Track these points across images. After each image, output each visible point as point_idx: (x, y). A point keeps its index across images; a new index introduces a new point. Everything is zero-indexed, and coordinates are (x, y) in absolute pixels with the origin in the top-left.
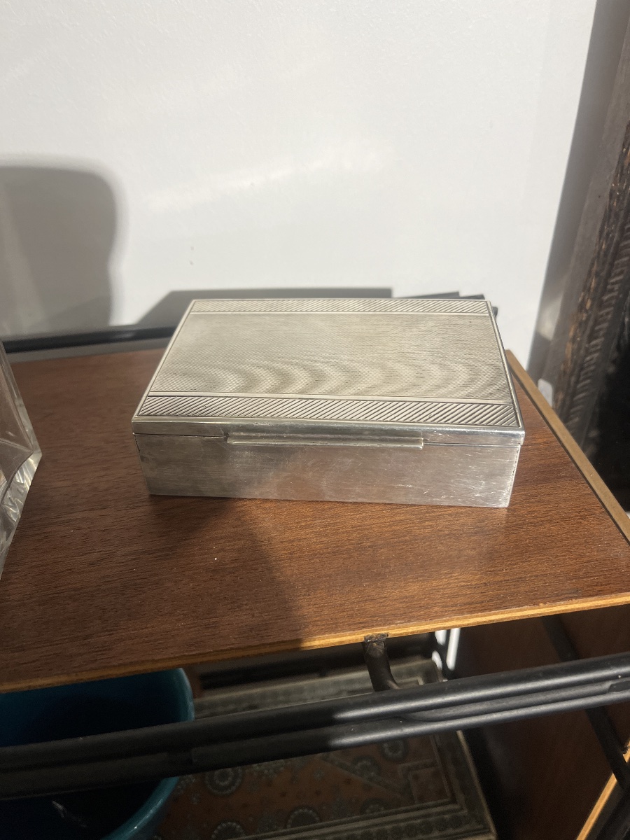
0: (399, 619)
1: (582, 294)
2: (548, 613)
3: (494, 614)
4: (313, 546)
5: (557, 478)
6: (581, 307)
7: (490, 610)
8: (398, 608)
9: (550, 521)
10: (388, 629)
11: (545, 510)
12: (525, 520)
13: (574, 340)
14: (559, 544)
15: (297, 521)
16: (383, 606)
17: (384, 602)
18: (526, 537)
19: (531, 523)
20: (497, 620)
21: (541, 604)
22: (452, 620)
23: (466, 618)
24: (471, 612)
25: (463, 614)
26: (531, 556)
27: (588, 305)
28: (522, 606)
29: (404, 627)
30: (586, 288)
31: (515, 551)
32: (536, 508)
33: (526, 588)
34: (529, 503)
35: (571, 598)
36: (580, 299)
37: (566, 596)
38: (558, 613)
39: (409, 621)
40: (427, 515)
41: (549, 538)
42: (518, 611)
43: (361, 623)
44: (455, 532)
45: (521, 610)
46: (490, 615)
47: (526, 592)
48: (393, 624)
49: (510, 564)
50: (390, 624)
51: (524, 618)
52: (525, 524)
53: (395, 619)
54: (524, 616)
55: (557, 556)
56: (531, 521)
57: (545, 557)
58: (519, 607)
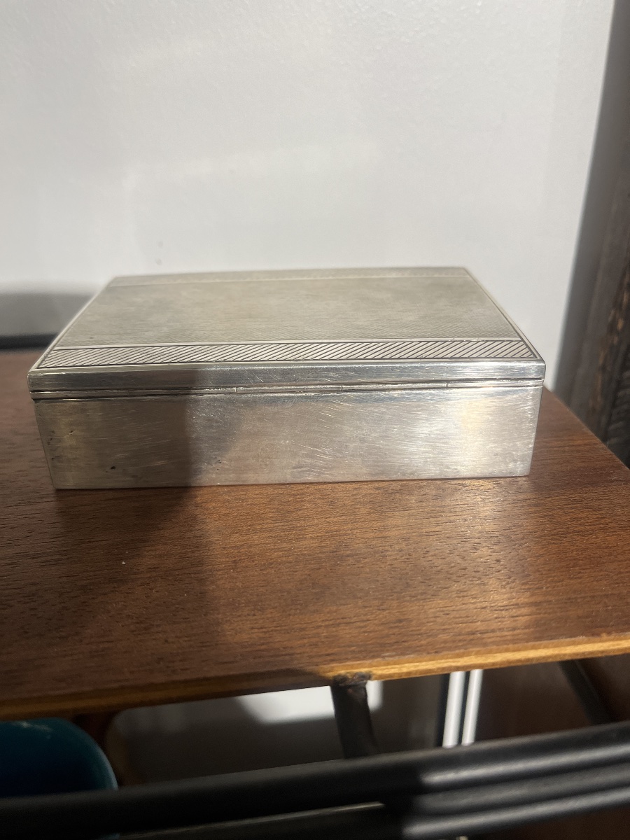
0: (388, 651)
1: (613, 312)
2: (614, 650)
3: (534, 648)
4: (269, 554)
5: (607, 481)
6: (612, 327)
7: (527, 641)
8: (388, 636)
9: (605, 530)
10: (371, 666)
11: (594, 517)
12: (568, 528)
13: (603, 368)
14: (621, 558)
15: (249, 523)
16: (364, 632)
17: (365, 626)
18: (572, 548)
19: (577, 532)
20: (538, 659)
21: (604, 635)
22: (468, 654)
23: (491, 653)
24: (497, 643)
25: (485, 645)
26: (582, 571)
27: (620, 325)
28: (575, 636)
29: (395, 664)
30: (617, 304)
31: (557, 565)
32: (583, 515)
33: (580, 613)
34: (572, 508)
36: (610, 319)
39: (403, 654)
41: (605, 550)
42: (569, 644)
43: (328, 655)
45: (574, 644)
46: (526, 649)
47: (579, 617)
48: (378, 656)
49: (552, 581)
50: (373, 657)
52: (570, 533)
53: (382, 651)
54: (577, 654)
55: (620, 573)
56: (577, 529)
57: (602, 573)
58: (571, 637)
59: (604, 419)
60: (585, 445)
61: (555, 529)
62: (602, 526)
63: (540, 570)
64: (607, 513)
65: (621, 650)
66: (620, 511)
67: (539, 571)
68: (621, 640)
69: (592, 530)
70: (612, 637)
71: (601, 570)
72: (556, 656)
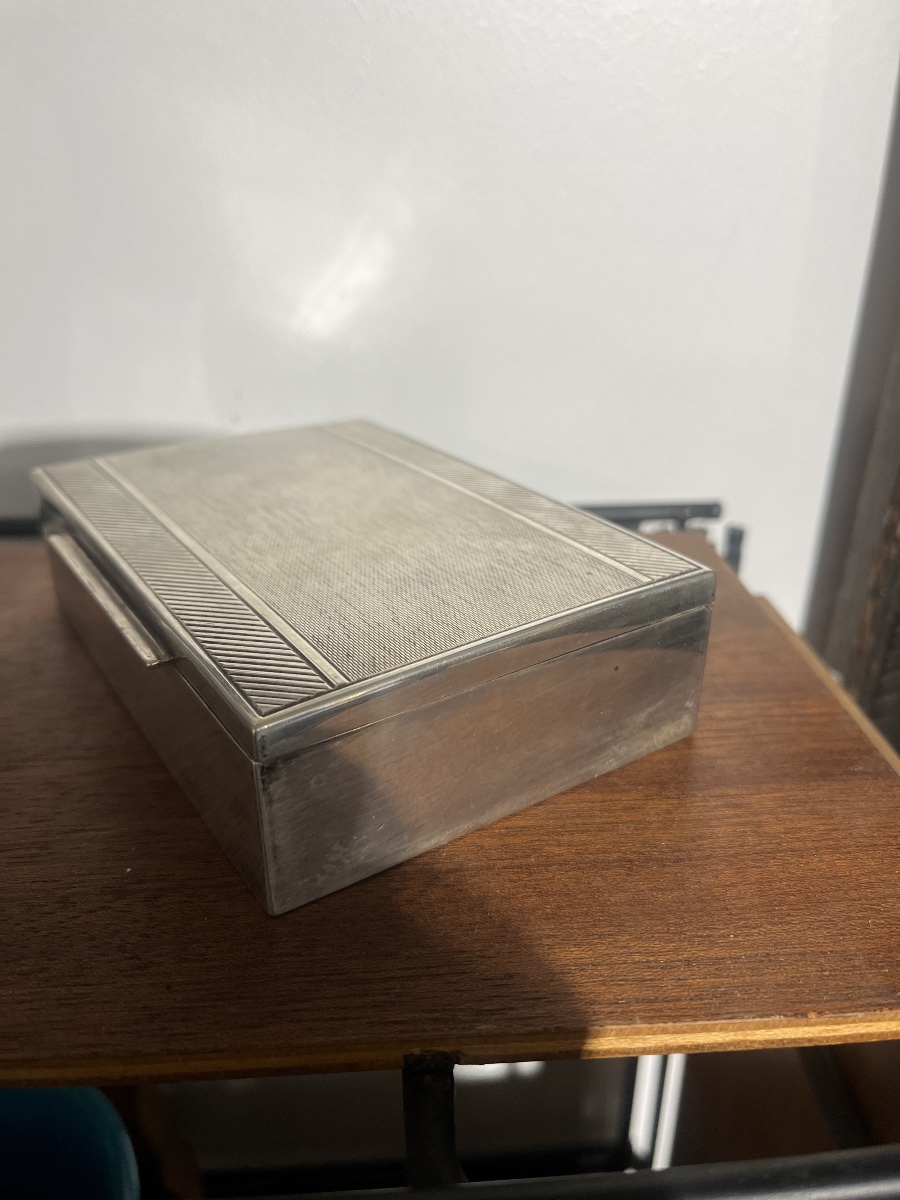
2: (828, 1038)
3: (704, 1029)
5: (847, 773)
6: (887, 533)
7: (695, 1018)
8: (489, 998)
9: (835, 849)
11: (821, 828)
12: (779, 844)
14: (853, 894)
16: (456, 990)
17: (458, 982)
18: (781, 875)
19: (793, 850)
20: (712, 1046)
21: (812, 1016)
23: (639, 1032)
24: (650, 1020)
25: (631, 1021)
26: (792, 913)
28: (768, 1016)
31: (756, 901)
32: (805, 824)
33: (781, 978)
34: (789, 813)
35: (881, 1007)
37: (869, 1000)
38: (850, 1041)
40: (578, 821)
41: (830, 881)
42: (759, 1027)
43: (396, 1023)
44: (632, 857)
45: (766, 1026)
46: (694, 1030)
47: (778, 985)
49: (745, 926)
51: (774, 1046)
52: (781, 852)
53: (478, 1021)
54: (772, 1042)
55: (849, 918)
56: (792, 846)
57: (822, 918)
58: (761, 1017)
59: (876, 667)
60: (822, 714)
61: (759, 845)
62: (831, 842)
63: (729, 907)
64: (841, 823)
65: (840, 1038)
66: (860, 822)
67: (727, 909)
68: (839, 1024)
69: (816, 848)
70: (824, 1018)
71: (821, 913)
72: (739, 1043)
